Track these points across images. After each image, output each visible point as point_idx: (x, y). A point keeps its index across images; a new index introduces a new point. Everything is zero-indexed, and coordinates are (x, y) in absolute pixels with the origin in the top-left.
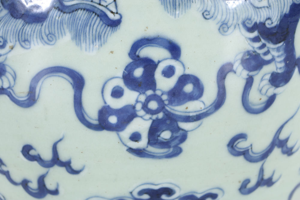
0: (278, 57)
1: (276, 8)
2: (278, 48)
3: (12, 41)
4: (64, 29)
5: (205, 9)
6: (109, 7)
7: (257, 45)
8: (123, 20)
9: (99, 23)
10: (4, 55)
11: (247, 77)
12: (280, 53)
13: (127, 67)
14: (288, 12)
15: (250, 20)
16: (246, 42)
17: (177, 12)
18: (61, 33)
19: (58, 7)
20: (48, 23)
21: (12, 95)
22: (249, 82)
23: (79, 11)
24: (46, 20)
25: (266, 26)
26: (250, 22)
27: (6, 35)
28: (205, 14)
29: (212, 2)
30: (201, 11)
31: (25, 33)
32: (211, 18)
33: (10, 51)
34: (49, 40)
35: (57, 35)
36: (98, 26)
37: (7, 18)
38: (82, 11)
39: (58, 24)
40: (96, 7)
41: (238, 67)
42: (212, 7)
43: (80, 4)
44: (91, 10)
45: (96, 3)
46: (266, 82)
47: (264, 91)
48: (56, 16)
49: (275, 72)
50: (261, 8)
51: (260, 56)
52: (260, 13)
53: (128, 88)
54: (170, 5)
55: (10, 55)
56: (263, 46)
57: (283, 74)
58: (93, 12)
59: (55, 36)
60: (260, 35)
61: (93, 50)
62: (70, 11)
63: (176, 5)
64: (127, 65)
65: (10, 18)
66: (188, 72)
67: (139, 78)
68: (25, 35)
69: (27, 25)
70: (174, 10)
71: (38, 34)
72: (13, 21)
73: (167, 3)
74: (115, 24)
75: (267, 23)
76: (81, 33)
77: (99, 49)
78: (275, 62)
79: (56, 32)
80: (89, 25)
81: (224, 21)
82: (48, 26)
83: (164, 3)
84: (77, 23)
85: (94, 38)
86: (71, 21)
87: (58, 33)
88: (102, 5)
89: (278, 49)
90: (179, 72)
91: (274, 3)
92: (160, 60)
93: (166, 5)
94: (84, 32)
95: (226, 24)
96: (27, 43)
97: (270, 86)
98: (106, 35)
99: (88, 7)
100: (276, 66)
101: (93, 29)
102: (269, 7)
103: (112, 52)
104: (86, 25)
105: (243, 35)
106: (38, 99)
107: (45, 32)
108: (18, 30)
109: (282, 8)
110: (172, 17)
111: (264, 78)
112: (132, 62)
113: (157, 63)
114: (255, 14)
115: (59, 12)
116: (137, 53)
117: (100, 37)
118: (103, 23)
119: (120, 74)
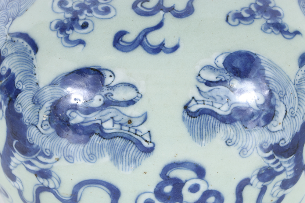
0: (289, 167)
1: (289, 130)
2: (289, 160)
3: (58, 154)
4: (103, 152)
5: (228, 138)
6: (144, 136)
7: (271, 161)
8: (156, 148)
9: (135, 150)
10: (50, 163)
11: (262, 187)
12: (291, 164)
13: (158, 185)
14: (298, 131)
15: (266, 142)
16: (262, 160)
17: (204, 142)
18: (101, 154)
19: (99, 133)
20: (89, 145)
21: (57, 194)
22: (263, 190)
23: (118, 138)
24: (88, 143)
25: (280, 146)
26: (266, 144)
27: (52, 149)
28: (228, 142)
29: (234, 132)
30: (225, 139)
31: (69, 150)
32: (233, 145)
33: (56, 162)
34: (90, 158)
35: (97, 155)
36: (134, 151)
37: (53, 135)
38: (120, 138)
39: (98, 147)
40: (132, 136)
41: (254, 180)
42: (234, 135)
43: (118, 132)
44: (127, 138)
45: (133, 133)
46: (277, 188)
47: (275, 194)
48: (97, 141)
49: (286, 179)
50: (276, 132)
51: (274, 170)
52: (275, 136)
53: (158, 200)
54: (198, 136)
55: (55, 165)
56: (277, 161)
57: (292, 179)
58: (130, 140)
59: (96, 156)
60: (275, 153)
61: (128, 170)
62: (109, 138)
63: (202, 136)
64: (158, 183)
65: (56, 136)
66: (211, 188)
67: (169, 193)
68: (69, 152)
69: (71, 144)
70: (201, 140)
71: (81, 153)
72: (59, 139)
73: (195, 134)
74: (149, 151)
75: (280, 143)
76: (119, 156)
77: (134, 170)
78: (286, 172)
79: (97, 153)
80: (126, 150)
81: (244, 146)
82: (90, 148)
83: (192, 134)
84: (115, 148)
85: (130, 161)
86: (110, 146)
87: (98, 154)
88: (138, 135)
89: (289, 162)
90: (203, 188)
91: (288, 126)
92: (187, 179)
93: (194, 136)
94: (121, 155)
95: (246, 148)
96: (71, 158)
97: (281, 189)
98: (140, 159)
99: (125, 136)
100: (287, 174)
101: (129, 153)
102: (283, 130)
103: (145, 173)
104: (123, 150)
105: (260, 156)
106: (79, 201)
107: (87, 152)
108: (63, 147)
109: (294, 128)
110: (199, 146)
111: (276, 185)
112: (163, 181)
113: (184, 182)
114: (271, 138)
115: (100, 138)
116: (167, 174)
117: (135, 161)
118: (138, 150)
119: (152, 189)
